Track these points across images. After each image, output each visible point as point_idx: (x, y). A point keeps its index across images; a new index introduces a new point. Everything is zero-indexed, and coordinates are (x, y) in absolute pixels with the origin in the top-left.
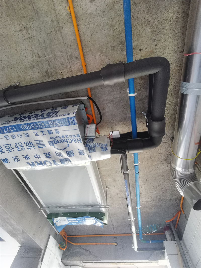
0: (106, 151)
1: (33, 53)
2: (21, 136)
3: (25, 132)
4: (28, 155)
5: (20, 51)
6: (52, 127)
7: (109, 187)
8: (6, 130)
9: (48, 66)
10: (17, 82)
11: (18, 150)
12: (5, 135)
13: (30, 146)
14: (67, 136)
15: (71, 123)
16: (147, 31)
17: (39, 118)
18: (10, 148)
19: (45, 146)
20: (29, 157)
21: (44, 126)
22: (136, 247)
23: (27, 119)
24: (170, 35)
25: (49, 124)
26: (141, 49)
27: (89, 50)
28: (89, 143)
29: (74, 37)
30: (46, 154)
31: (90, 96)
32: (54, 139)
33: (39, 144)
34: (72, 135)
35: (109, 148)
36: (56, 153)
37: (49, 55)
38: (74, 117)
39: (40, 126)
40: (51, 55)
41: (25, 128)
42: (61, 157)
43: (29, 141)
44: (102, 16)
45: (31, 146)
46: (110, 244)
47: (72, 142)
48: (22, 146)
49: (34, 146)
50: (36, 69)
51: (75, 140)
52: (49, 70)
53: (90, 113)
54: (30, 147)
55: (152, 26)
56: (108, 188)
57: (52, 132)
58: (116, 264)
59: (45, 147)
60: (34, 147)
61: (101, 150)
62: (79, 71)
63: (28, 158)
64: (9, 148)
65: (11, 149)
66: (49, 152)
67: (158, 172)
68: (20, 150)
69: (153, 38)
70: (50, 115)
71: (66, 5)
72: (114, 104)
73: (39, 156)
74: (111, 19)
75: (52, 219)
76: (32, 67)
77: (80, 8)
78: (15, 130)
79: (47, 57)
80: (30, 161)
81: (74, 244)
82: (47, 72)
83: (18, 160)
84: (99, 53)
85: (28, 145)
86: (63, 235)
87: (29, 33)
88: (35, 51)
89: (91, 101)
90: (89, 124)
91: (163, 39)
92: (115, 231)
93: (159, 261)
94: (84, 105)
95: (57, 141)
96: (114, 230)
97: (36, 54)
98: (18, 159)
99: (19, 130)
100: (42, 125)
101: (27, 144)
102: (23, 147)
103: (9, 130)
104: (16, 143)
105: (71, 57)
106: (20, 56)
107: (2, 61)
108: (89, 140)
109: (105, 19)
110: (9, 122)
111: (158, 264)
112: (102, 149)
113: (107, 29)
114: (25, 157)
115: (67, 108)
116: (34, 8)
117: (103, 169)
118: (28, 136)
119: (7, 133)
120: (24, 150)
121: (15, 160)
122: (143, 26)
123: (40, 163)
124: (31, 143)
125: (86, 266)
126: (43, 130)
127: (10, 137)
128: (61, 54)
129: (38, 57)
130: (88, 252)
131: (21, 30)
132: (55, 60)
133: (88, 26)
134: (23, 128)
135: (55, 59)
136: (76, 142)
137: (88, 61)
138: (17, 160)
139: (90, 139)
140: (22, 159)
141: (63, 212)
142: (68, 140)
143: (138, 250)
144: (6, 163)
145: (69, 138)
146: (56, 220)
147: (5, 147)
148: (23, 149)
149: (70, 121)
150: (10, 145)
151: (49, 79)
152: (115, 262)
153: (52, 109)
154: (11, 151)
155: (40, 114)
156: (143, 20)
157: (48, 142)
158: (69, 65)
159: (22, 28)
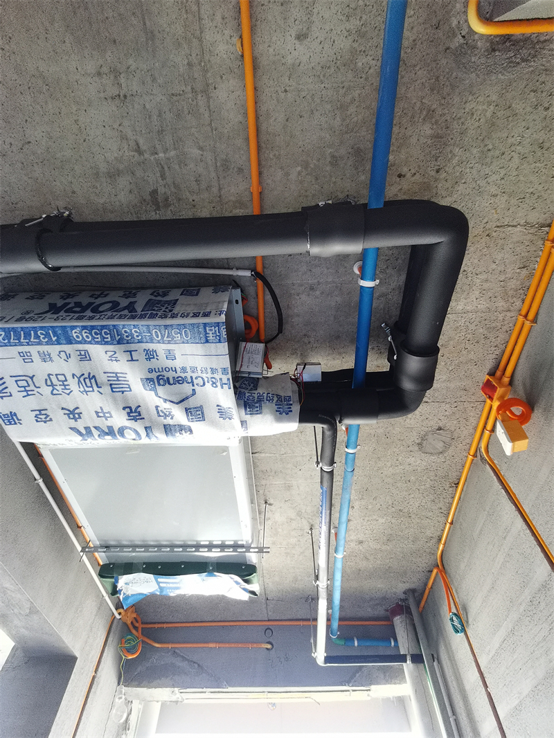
0: (287, 414)
1: (124, 138)
2: (68, 356)
3: (80, 347)
4: (77, 408)
5: (88, 128)
6: (159, 342)
7: (271, 501)
8: (27, 336)
9: (160, 179)
10: (66, 208)
11: (52, 393)
12: (20, 349)
13: (89, 384)
14: (194, 370)
15: (211, 338)
16: (423, 134)
17: (125, 316)
18: (29, 386)
19: (129, 387)
20: (81, 413)
21: (137, 336)
22: (320, 654)
23: (88, 313)
24: (475, 151)
25: (152, 334)
26: (403, 174)
27: (275, 155)
28: (246, 391)
29: (240, 118)
30: (128, 410)
31: (259, 269)
32: (158, 374)
33: (114, 382)
34: (208, 369)
35: (296, 408)
36: (157, 409)
37: (166, 151)
38: (221, 325)
39: (127, 336)
40: (173, 153)
41: (82, 336)
42: (169, 421)
43: (89, 371)
44: (321, 76)
45: (92, 387)
46: (255, 645)
47: (204, 384)
48: (65, 383)
49: (98, 387)
50: (123, 182)
51: (214, 380)
52: (161, 190)
53: (254, 312)
54: (87, 387)
55: (436, 122)
56: (270, 504)
57: (157, 356)
58: (266, 697)
59: (131, 390)
60: (99, 389)
61: (277, 411)
62: (241, 204)
63: (77, 416)
64: (27, 385)
65: (32, 387)
66: (139, 406)
67: (398, 471)
68: (57, 392)
69: (433, 153)
70: (154, 310)
71: (232, 35)
72: (317, 297)
73: (109, 412)
74: (343, 87)
75: (112, 577)
76: (113, 175)
77: (269, 46)
78: (54, 339)
79: (161, 155)
80: (80, 425)
81: (157, 645)
82: (154, 193)
83: (48, 419)
84: (299, 168)
85: (85, 381)
86: (129, 622)
87: (120, 85)
88: (130, 134)
89: (260, 283)
90: (247, 340)
91: (457, 158)
92: (270, 614)
93: (373, 687)
94: (242, 291)
95: (165, 378)
96: (267, 610)
97: (132, 144)
98: (48, 416)
99: (64, 342)
100: (132, 335)
101: (82, 379)
102: (67, 387)
103: (37, 337)
104: (49, 375)
105: (226, 165)
106: (84, 141)
107: (30, 144)
108: (246, 383)
109: (326, 86)
110: (36, 316)
111: (368, 695)
112: (280, 408)
113: (327, 112)
114: (68, 412)
115: (197, 295)
116: (145, 24)
117: (263, 455)
118: (88, 358)
119: (28, 345)
120: (68, 394)
121: (39, 420)
122: (416, 119)
123: (107, 431)
124: (92, 379)
125: (186, 701)
126: (133, 347)
127: (36, 357)
128: (201, 152)
129: (136, 151)
130: (196, 666)
131: (99, 74)
132: (181, 168)
133: (283, 95)
134: (78, 337)
135: (182, 162)
136: (216, 387)
137: (269, 181)
138: (46, 418)
139: (247, 379)
140: (59, 417)
141: (146, 561)
142: (196, 378)
143: (326, 662)
144: (11, 424)
145: (200, 374)
146: (123, 581)
147: (16, 381)
148: (68, 391)
149: (211, 332)
150: (32, 378)
151: (158, 212)
152: (264, 692)
153: (155, 292)
154: (30, 393)
155: (124, 302)
156: (418, 104)
157: (141, 379)
158: (217, 185)
159: (105, 69)
